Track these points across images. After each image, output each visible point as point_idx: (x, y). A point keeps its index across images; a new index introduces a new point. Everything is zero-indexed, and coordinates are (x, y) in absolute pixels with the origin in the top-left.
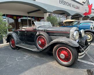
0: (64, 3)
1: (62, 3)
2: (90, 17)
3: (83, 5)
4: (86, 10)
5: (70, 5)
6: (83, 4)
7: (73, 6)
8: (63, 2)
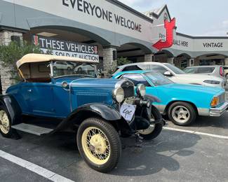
0: (82, 8)
1: (73, 5)
2: (175, 55)
3: (151, 21)
4: (161, 36)
5: (106, 15)
6: (151, 18)
7: (117, 20)
8: (79, 5)
